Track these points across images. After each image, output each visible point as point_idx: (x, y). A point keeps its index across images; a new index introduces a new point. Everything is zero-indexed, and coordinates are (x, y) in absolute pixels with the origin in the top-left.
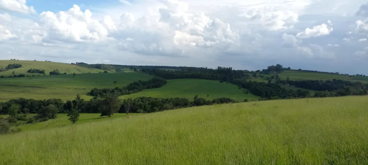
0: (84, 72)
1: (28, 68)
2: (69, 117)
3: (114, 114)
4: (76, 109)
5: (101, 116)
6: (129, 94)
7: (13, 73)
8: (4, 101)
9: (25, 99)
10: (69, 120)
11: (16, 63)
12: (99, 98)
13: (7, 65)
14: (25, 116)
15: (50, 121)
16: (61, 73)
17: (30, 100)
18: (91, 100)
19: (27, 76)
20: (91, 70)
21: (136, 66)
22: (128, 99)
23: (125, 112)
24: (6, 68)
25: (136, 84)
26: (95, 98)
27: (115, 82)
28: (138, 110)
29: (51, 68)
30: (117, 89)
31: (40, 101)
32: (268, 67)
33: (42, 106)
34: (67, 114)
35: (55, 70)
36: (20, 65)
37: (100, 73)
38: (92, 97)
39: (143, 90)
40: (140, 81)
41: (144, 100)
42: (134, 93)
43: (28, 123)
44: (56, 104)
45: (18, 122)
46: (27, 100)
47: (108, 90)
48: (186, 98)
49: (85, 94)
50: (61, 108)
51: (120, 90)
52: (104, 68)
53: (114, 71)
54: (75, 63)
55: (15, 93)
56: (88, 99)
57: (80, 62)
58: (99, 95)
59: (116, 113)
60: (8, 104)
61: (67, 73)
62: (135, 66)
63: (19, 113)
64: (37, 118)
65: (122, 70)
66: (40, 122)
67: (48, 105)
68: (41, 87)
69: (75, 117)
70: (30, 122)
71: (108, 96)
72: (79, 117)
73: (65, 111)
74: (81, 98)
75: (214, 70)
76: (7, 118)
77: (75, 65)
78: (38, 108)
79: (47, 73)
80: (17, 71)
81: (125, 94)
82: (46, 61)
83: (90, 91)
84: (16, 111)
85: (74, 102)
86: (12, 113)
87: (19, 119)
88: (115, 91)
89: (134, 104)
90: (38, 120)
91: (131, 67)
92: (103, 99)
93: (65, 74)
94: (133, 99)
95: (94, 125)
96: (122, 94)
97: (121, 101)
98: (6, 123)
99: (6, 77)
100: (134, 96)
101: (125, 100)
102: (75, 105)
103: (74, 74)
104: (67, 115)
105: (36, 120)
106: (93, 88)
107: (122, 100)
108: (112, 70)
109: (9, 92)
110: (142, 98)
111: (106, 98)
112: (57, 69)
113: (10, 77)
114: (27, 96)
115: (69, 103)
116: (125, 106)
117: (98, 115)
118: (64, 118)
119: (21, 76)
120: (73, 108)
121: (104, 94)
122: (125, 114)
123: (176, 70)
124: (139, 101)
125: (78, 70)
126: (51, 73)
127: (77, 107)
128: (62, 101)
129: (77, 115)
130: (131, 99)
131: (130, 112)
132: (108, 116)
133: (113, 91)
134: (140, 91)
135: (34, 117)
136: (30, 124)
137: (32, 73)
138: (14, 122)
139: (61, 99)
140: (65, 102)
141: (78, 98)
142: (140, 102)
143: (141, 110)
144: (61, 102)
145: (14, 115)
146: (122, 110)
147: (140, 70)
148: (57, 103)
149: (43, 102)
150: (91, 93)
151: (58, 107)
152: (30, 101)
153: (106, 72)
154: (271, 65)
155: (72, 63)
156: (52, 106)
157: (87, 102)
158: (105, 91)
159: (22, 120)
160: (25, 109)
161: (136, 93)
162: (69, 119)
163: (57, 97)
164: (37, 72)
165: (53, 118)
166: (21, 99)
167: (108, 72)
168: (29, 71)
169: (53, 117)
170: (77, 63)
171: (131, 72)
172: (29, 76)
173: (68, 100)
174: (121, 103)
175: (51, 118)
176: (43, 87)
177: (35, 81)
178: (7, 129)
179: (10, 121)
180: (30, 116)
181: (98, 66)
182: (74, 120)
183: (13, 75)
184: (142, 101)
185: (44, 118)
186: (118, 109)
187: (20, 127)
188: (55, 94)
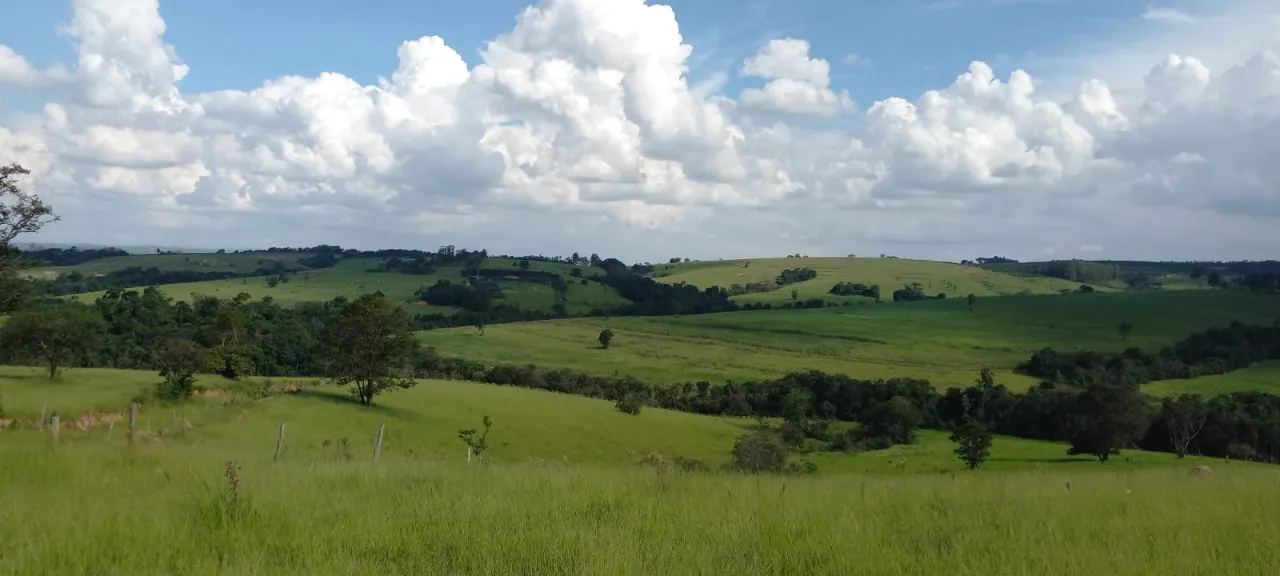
0: (1006, 291)
1: (835, 282)
2: (957, 445)
3: (1125, 453)
4: (979, 420)
5: (1072, 452)
6: (1187, 376)
7: (794, 295)
8: (773, 378)
9: (823, 374)
10: (957, 455)
11: (802, 266)
12: (1061, 386)
13: (780, 274)
14: (825, 426)
15: (896, 449)
16: (927, 294)
17: (840, 378)
18: (1032, 389)
19: (829, 305)
20: (1032, 281)
21: (1219, 264)
22: (1184, 398)
23: (1168, 448)
24: (778, 283)
25: (1216, 336)
26: (1044, 386)
27: (1125, 328)
28: (1232, 447)
29: (898, 279)
30: (1132, 353)
31: (867, 383)
33: (872, 400)
34: (950, 434)
35: (909, 284)
36: (810, 272)
37: (1065, 292)
38: (1035, 382)
39: (1255, 364)
40: (1235, 325)
41: (1261, 408)
42: (1210, 374)
43: (834, 448)
44: (914, 395)
45: (808, 441)
46: (830, 379)
47: (1098, 358)
49: (1008, 368)
50: (932, 411)
51: (1147, 361)
52: (1079, 275)
53: (1117, 287)
54: (975, 262)
55: (799, 354)
56: (1019, 385)
57: (992, 257)
58: (1059, 375)
59: (1129, 446)
60: (782, 386)
61: (948, 296)
62: (1212, 264)
63: (809, 415)
64: (857, 436)
65: (1153, 280)
66: (868, 450)
67: (889, 396)
68: (868, 337)
69: (978, 448)
70: (839, 446)
71: (1096, 380)
72: (989, 449)
73: (942, 424)
74: (996, 383)
76: (778, 427)
77: (976, 265)
78: (859, 404)
79: (886, 294)
80: (806, 289)
81: (1168, 378)
82: (883, 256)
83: (1027, 358)
84: (801, 407)
85: (972, 393)
86: (791, 414)
87: (809, 435)
88: (1126, 361)
89: (1210, 417)
90: (860, 443)
91: (1195, 270)
92: (1077, 391)
93: (941, 296)
94: (1206, 399)
96: (1157, 377)
97: (1152, 404)
98: (776, 440)
99: (776, 308)
100: (1210, 386)
101: (1167, 401)
102: (975, 406)
103: (971, 299)
104: (952, 438)
105: (854, 442)
106: (1039, 346)
107: (1156, 399)
108: (1110, 282)
109: (785, 352)
110: (1250, 400)
111: (1091, 389)
112: (918, 281)
113: (787, 307)
114: (830, 367)
115: (954, 395)
116: (1172, 423)
117: (1061, 449)
118: (939, 445)
119: (815, 304)
120: (966, 415)
121: (1082, 371)
122: (1171, 457)
124: (1233, 408)
125: (986, 284)
126: (898, 295)
127: (981, 412)
128: (933, 388)
129: (984, 443)
130: (1195, 397)
131: (1192, 451)
132: (1097, 458)
133: (1115, 363)
134: (1237, 366)
135: (851, 433)
136: (837, 453)
137: (843, 294)
138: (798, 441)
139: (931, 380)
140: (942, 391)
141: (986, 379)
142: (1240, 414)
143: (1248, 448)
144: (931, 392)
145: (797, 419)
146: (1161, 436)
147: (1234, 281)
148: (916, 391)
149: (873, 387)
150: (1030, 368)
151: (920, 406)
152: (838, 380)
153: (1090, 289)
155: (964, 262)
156: (901, 403)
157: (1018, 396)
158: (1085, 360)
159: (816, 437)
160: (826, 405)
161: (1221, 373)
162: (956, 451)
163: (916, 374)
164: (858, 294)
165: (905, 443)
166: (814, 373)
167: (1095, 288)
168: (835, 290)
169: (905, 439)
170: (979, 260)
171: (1195, 287)
172: (836, 305)
173: (953, 386)
174: (1148, 412)
175: (899, 442)
176: (875, 338)
177: (852, 321)
178: (781, 460)
179: (788, 437)
180: (839, 427)
181: (1056, 270)
182: (973, 456)
183: (792, 302)
184: (1247, 410)
185: (879, 439)
186: (1141, 434)
187: (812, 458)
188: (907, 362)
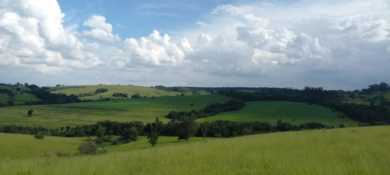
0: (162, 95)
1: (113, 93)
2: (149, 140)
3: (192, 138)
4: (155, 132)
5: (179, 139)
6: (205, 117)
7: (101, 97)
8: (93, 124)
9: (110, 121)
10: (149, 143)
11: (103, 88)
12: (177, 121)
13: (96, 90)
14: (110, 138)
15: (132, 143)
16: (141, 96)
17: (115, 122)
18: (169, 122)
19: (112, 100)
20: (169, 93)
21: (213, 88)
22: (205, 123)
23: (201, 136)
24: (95, 93)
25: (212, 106)
26: (172, 121)
27: (192, 105)
28: (216, 135)
29: (133, 92)
30: (193, 111)
31: (123, 123)
32: (369, 86)
33: (125, 129)
34: (147, 137)
35: (136, 93)
36: (106, 89)
37: (177, 95)
38: (169, 120)
39: (220, 113)
40: (216, 104)
41: (222, 124)
42: (211, 116)
43: (113, 144)
44: (137, 126)
45: (104, 143)
46: (112, 123)
47: (186, 113)
48: (268, 123)
49: (163, 117)
50: (142, 130)
51: (197, 113)
52: (181, 91)
53: (190, 93)
55: (101, 116)
56: (166, 121)
57: (159, 85)
58: (176, 118)
59: (193, 136)
60: (96, 126)
61: (147, 97)
62: (211, 88)
63: (105, 135)
64: (120, 140)
65: (198, 92)
66: (123, 144)
67: (130, 127)
68: (125, 110)
69: (155, 140)
70: (114, 143)
71: (185, 119)
72: (158, 140)
73: (145, 134)
74: (160, 121)
75: (301, 90)
76: (95, 139)
77: (155, 88)
78: (121, 130)
79: (130, 96)
80: (105, 95)
81: (202, 118)
82: (129, 85)
83: (168, 114)
84: (102, 133)
85: (153, 124)
86: (99, 135)
87: (105, 141)
88: (192, 114)
89: (211, 128)
90: (121, 142)
91: (207, 89)
92: (180, 122)
93: (145, 97)
94: (210, 123)
95: (174, 149)
96: (199, 118)
97: (198, 125)
98: (94, 144)
99: (94, 101)
100: (211, 119)
101: (201, 124)
102: (154, 128)
103: (153, 97)
104: (148, 138)
105: (119, 142)
106: (171, 110)
107: (199, 123)
108: (189, 93)
109: (97, 115)
110: (219, 122)
111: (183, 121)
112: (139, 92)
113: (98, 101)
114: (112, 119)
115: (149, 125)
116: (202, 129)
117: (176, 138)
118: (144, 140)
119: (108, 99)
120: (152, 131)
121: (181, 117)
122: (202, 138)
123: (256, 91)
124: (216, 125)
125: (157, 93)
126: (133, 97)
127: (156, 130)
128: (143, 124)
129: (157, 138)
130: (208, 122)
131: (207, 136)
132: (185, 140)
133: (189, 114)
134: (216, 114)
135: (118, 139)
136: (113, 146)
137: (116, 96)
138: (101, 143)
139: (142, 121)
140: (145, 124)
141: (157, 120)
142: (217, 126)
143: (219, 135)
144: (142, 125)
145: (101, 136)
146: (199, 134)
147: (216, 92)
148: (138, 125)
149: (125, 125)
150: (169, 116)
151: (139, 129)
152: (115, 123)
153: (183, 95)
154: (373, 84)
155: (152, 87)
156: (134, 129)
157: (166, 124)
158: (182, 114)
159: (107, 142)
160: (110, 131)
161: (213, 116)
162: (149, 142)
163: (138, 120)
164: (121, 96)
165: (135, 141)
166: (107, 121)
167: (185, 94)
168: (114, 95)
169: (134, 139)
170: (156, 86)
171: (208, 94)
172: (114, 100)
173: (149, 123)
174: (197, 126)
175: (132, 141)
176: (126, 110)
177: (121, 104)
178: (95, 149)
179: (98, 142)
180: (115, 138)
181: (175, 89)
182: (153, 143)
183: (100, 99)
184: (219, 125)
185: (127, 140)
186: (195, 133)
187: (106, 148)
188: (135, 116)
